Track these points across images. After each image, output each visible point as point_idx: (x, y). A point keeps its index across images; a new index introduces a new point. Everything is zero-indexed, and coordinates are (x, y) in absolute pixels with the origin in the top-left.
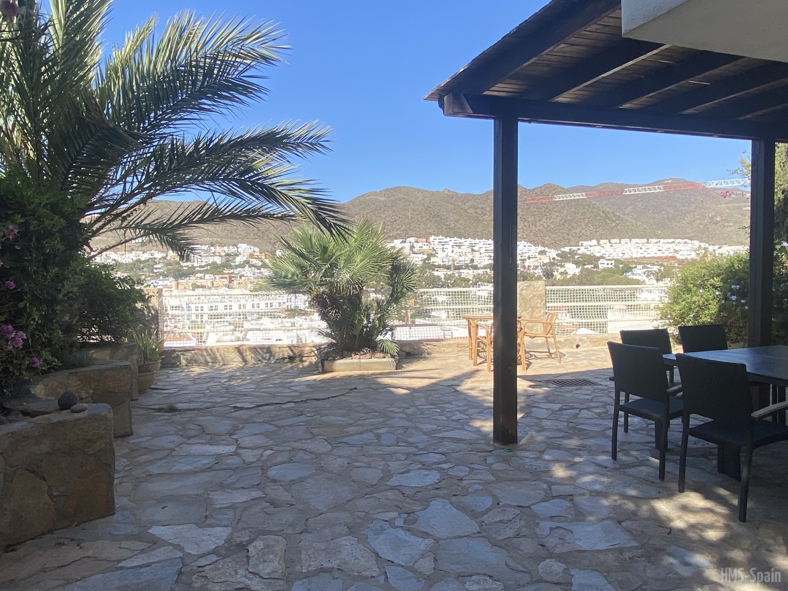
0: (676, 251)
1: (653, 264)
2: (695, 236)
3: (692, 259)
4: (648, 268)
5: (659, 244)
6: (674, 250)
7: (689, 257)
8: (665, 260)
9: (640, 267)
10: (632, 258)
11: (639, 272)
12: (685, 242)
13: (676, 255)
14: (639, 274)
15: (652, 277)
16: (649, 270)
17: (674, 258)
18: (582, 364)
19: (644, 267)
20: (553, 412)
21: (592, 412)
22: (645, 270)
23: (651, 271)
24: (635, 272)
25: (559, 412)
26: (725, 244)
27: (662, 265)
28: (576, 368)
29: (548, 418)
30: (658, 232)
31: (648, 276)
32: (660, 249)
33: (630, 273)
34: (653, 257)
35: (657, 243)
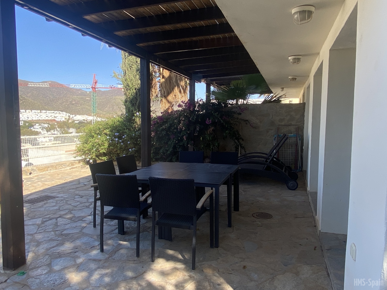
0: (55, 117)
1: (44, 123)
2: (64, 110)
3: (63, 121)
4: (42, 125)
5: (47, 114)
6: (54, 116)
7: (62, 120)
8: (50, 121)
9: (37, 125)
10: (33, 120)
11: (37, 127)
12: (59, 113)
13: (55, 119)
14: (38, 129)
15: (44, 130)
16: (43, 126)
17: (54, 120)
18: (38, 185)
19: (40, 125)
20: (39, 226)
21: (65, 218)
22: (40, 126)
23: (44, 127)
24: (35, 128)
25: (43, 225)
26: (78, 114)
27: (49, 124)
28: (36, 189)
29: (38, 232)
30: (46, 107)
31: (42, 129)
32: (47, 115)
33: (32, 128)
34: (44, 120)
35: (45, 113)
